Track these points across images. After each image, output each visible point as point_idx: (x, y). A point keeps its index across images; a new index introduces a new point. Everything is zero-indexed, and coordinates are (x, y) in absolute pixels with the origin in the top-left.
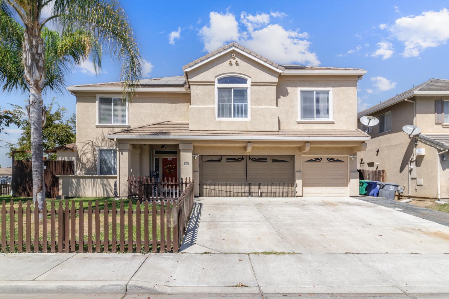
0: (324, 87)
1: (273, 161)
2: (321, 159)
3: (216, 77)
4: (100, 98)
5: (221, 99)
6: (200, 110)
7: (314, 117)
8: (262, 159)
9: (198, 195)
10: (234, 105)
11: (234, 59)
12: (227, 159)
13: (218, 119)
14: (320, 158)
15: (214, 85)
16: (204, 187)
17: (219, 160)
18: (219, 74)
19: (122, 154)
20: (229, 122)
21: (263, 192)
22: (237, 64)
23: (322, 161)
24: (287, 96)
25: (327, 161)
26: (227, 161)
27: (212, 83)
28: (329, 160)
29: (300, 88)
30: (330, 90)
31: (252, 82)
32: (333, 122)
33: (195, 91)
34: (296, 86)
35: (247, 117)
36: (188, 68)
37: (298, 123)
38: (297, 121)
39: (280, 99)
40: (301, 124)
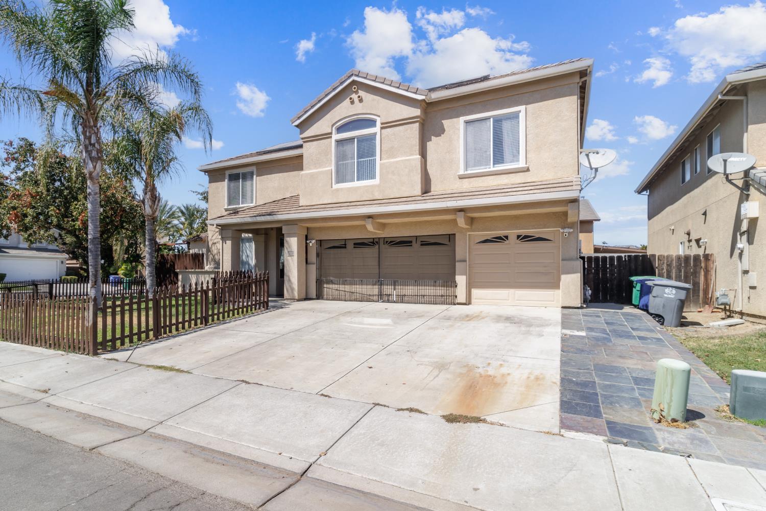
0: (509, 107)
1: (422, 245)
2: (507, 237)
3: (333, 126)
4: (229, 175)
5: (341, 157)
6: (312, 176)
7: (490, 165)
8: (404, 242)
9: (314, 297)
10: (358, 162)
11: (356, 92)
12: (355, 244)
13: (335, 186)
14: (504, 236)
15: (331, 137)
16: (325, 286)
17: (342, 245)
18: (337, 120)
19: (226, 243)
20: (349, 189)
21: (405, 295)
22: (361, 101)
23: (507, 242)
24: (442, 135)
25: (518, 241)
26: (354, 247)
27: (328, 136)
28: (520, 240)
29: (465, 117)
30: (520, 111)
31: (382, 124)
32: (526, 170)
33: (309, 150)
34: (458, 116)
35: (375, 178)
36: (297, 120)
37: (460, 178)
38: (458, 175)
39: (430, 142)
40: (467, 179)
